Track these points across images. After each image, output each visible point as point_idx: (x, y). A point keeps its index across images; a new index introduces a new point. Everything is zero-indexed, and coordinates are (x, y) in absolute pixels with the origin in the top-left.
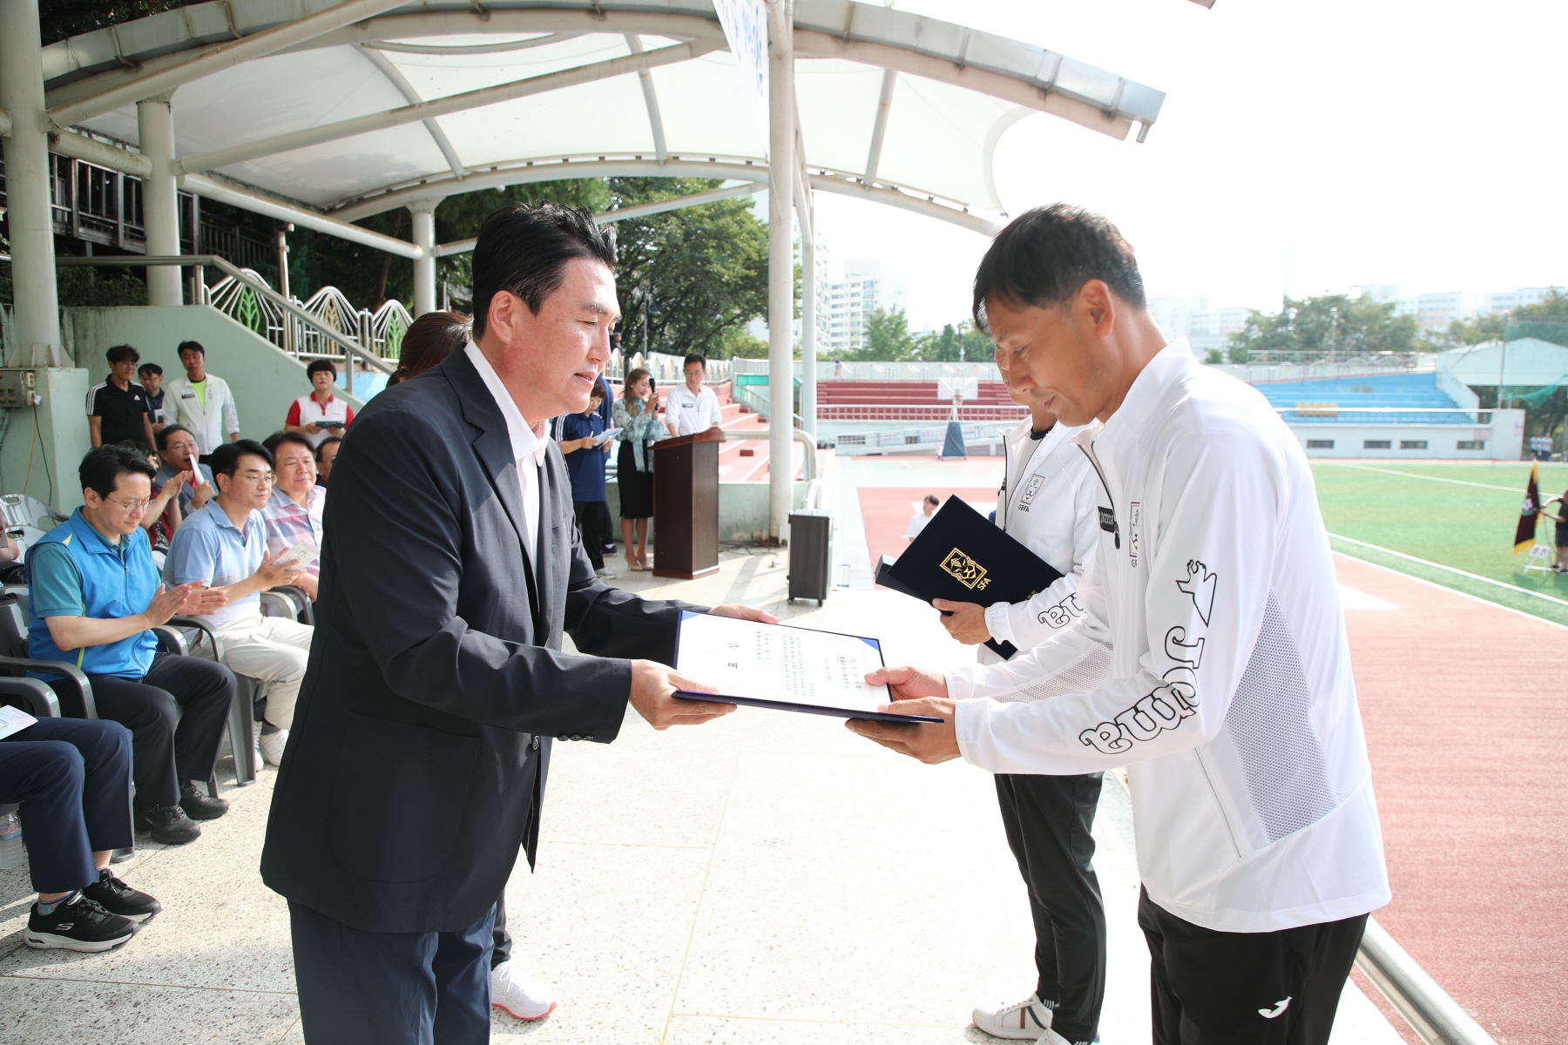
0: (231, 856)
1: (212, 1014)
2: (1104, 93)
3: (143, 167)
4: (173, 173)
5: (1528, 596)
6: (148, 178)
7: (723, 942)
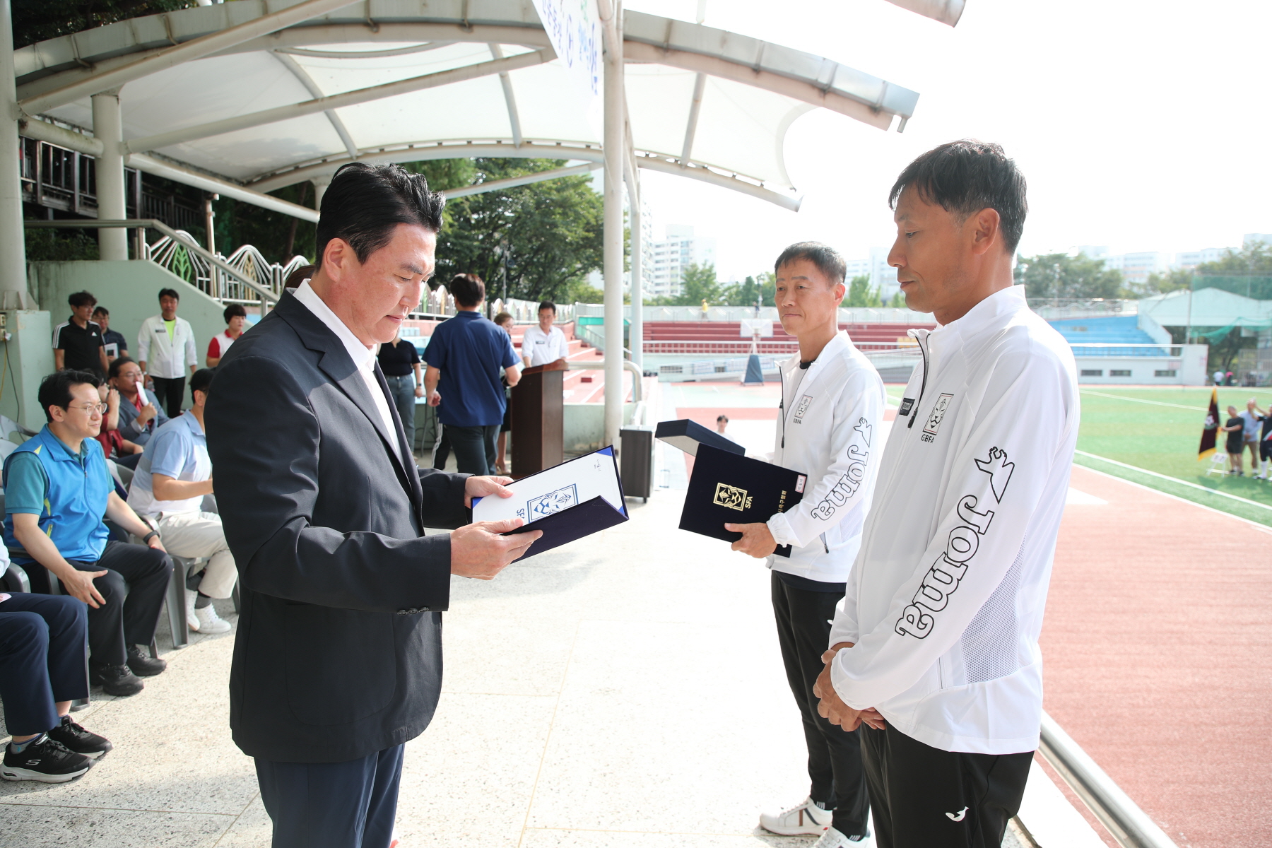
0: (169, 706)
1: (155, 831)
2: (871, 93)
3: (95, 148)
4: (120, 153)
5: (1210, 493)
6: (100, 157)
7: (566, 770)
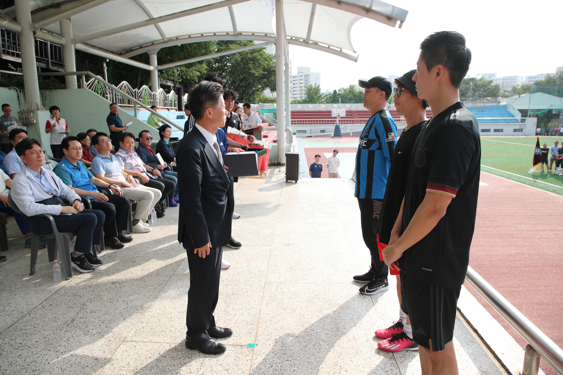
2: (388, 11)
3: (63, 41)
4: (72, 43)
6: (63, 46)
